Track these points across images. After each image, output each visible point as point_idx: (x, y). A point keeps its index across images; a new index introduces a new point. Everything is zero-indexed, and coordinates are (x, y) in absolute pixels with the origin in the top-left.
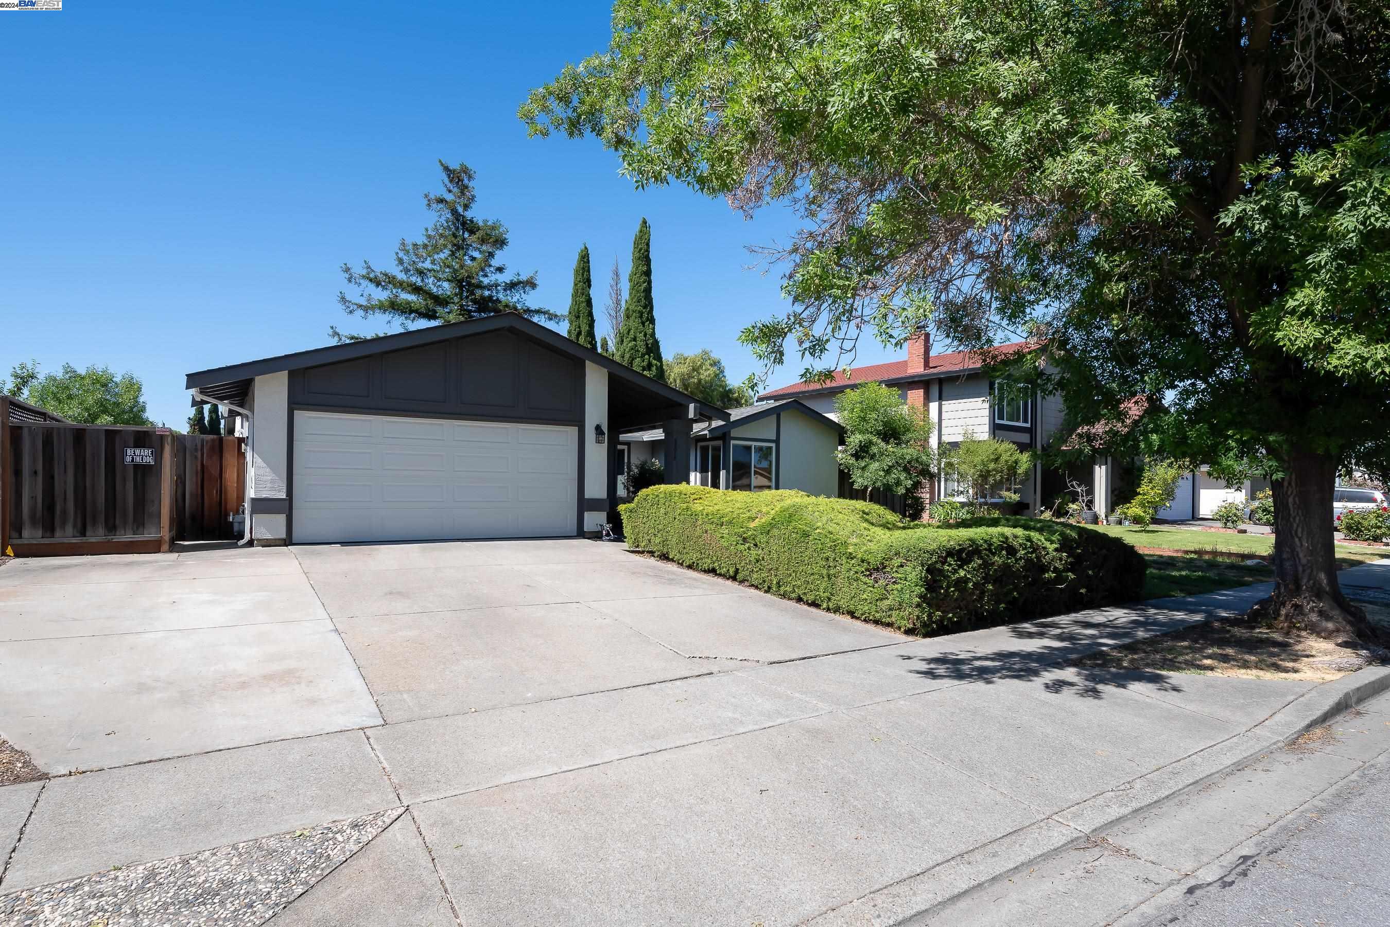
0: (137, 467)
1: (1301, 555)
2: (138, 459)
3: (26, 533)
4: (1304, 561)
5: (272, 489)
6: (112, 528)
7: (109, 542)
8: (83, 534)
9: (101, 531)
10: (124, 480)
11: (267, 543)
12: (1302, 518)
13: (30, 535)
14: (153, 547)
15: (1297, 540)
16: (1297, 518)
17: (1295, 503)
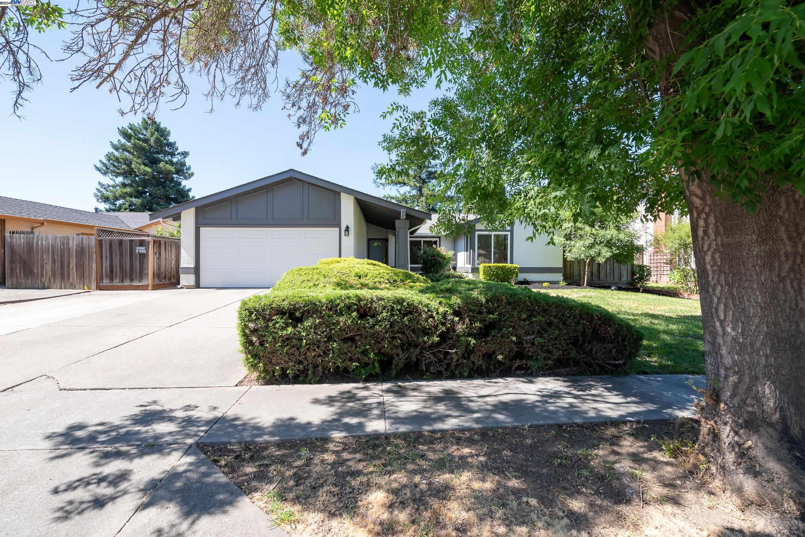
0: (140, 254)
1: (724, 351)
2: (140, 251)
3: (104, 281)
4: (728, 361)
5: (188, 263)
6: (132, 280)
7: (131, 285)
8: (123, 282)
9: (128, 281)
10: (136, 259)
11: (188, 287)
12: (726, 289)
13: (106, 282)
14: (145, 288)
15: (718, 324)
16: (719, 288)
17: (715, 263)
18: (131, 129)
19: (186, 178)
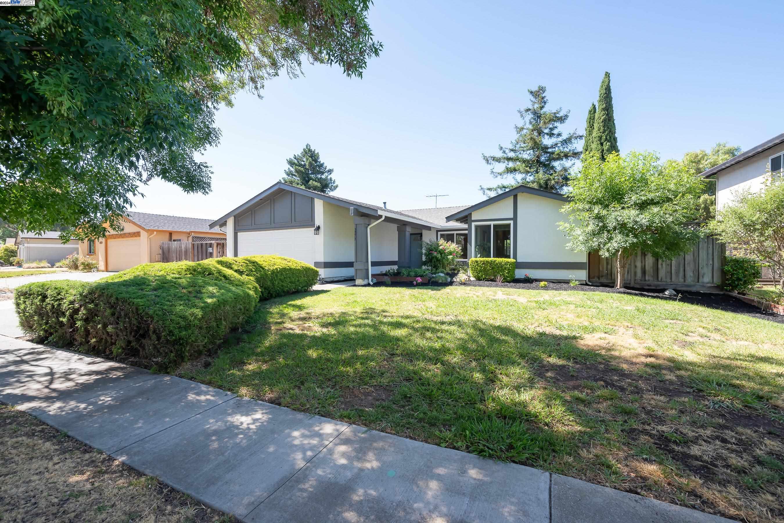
18: (295, 158)
19: (332, 190)
